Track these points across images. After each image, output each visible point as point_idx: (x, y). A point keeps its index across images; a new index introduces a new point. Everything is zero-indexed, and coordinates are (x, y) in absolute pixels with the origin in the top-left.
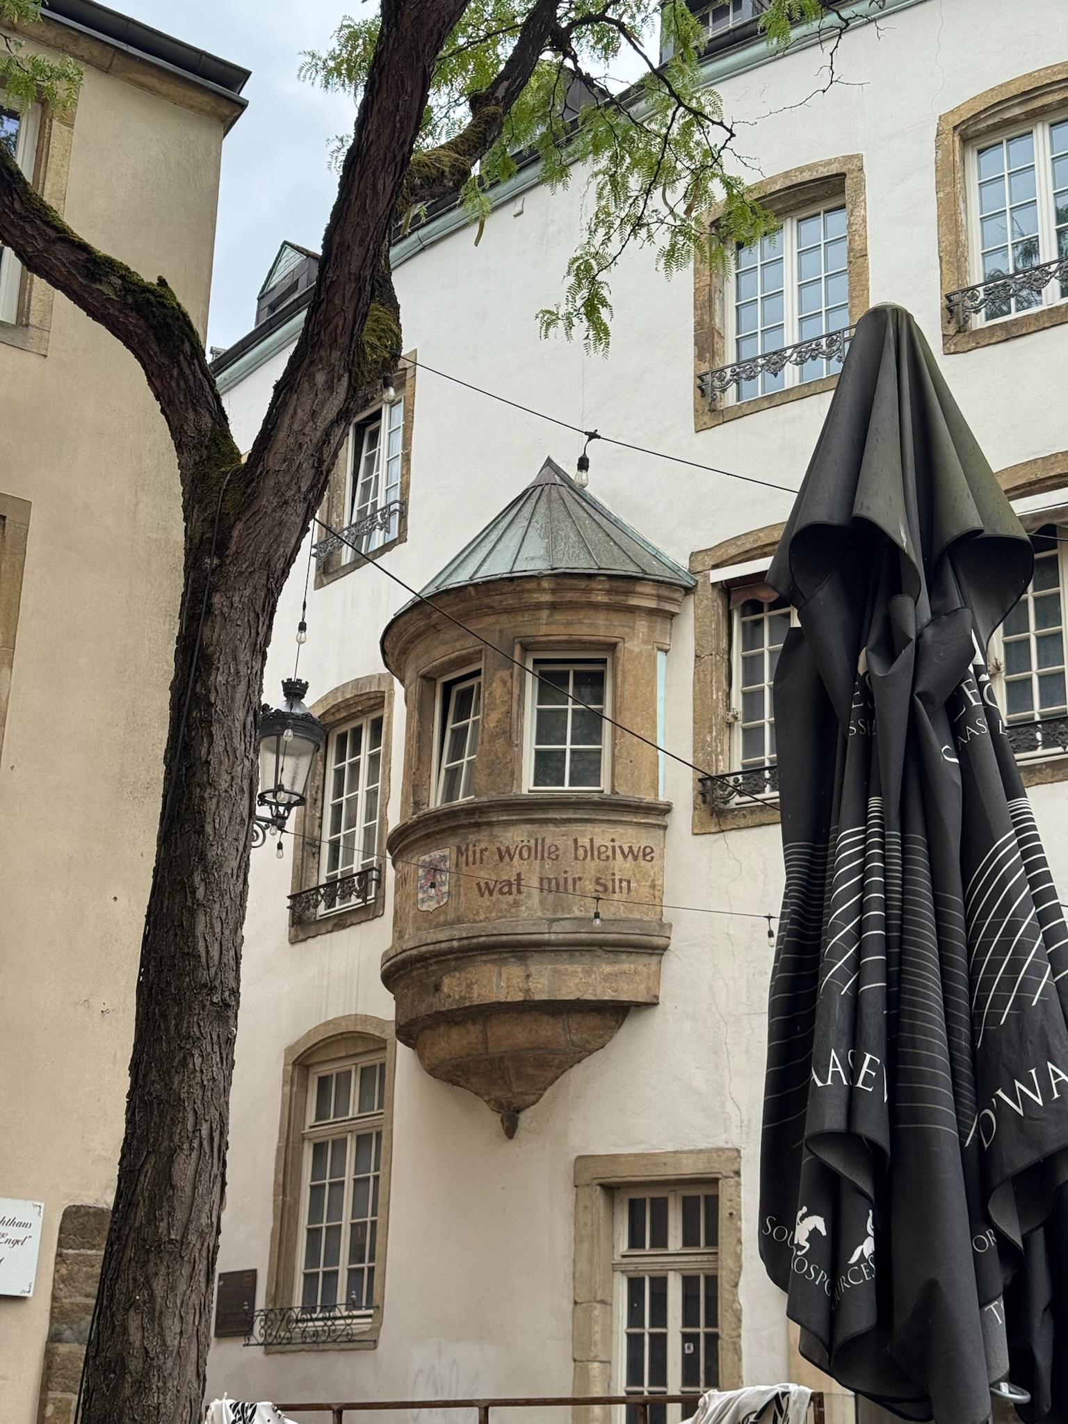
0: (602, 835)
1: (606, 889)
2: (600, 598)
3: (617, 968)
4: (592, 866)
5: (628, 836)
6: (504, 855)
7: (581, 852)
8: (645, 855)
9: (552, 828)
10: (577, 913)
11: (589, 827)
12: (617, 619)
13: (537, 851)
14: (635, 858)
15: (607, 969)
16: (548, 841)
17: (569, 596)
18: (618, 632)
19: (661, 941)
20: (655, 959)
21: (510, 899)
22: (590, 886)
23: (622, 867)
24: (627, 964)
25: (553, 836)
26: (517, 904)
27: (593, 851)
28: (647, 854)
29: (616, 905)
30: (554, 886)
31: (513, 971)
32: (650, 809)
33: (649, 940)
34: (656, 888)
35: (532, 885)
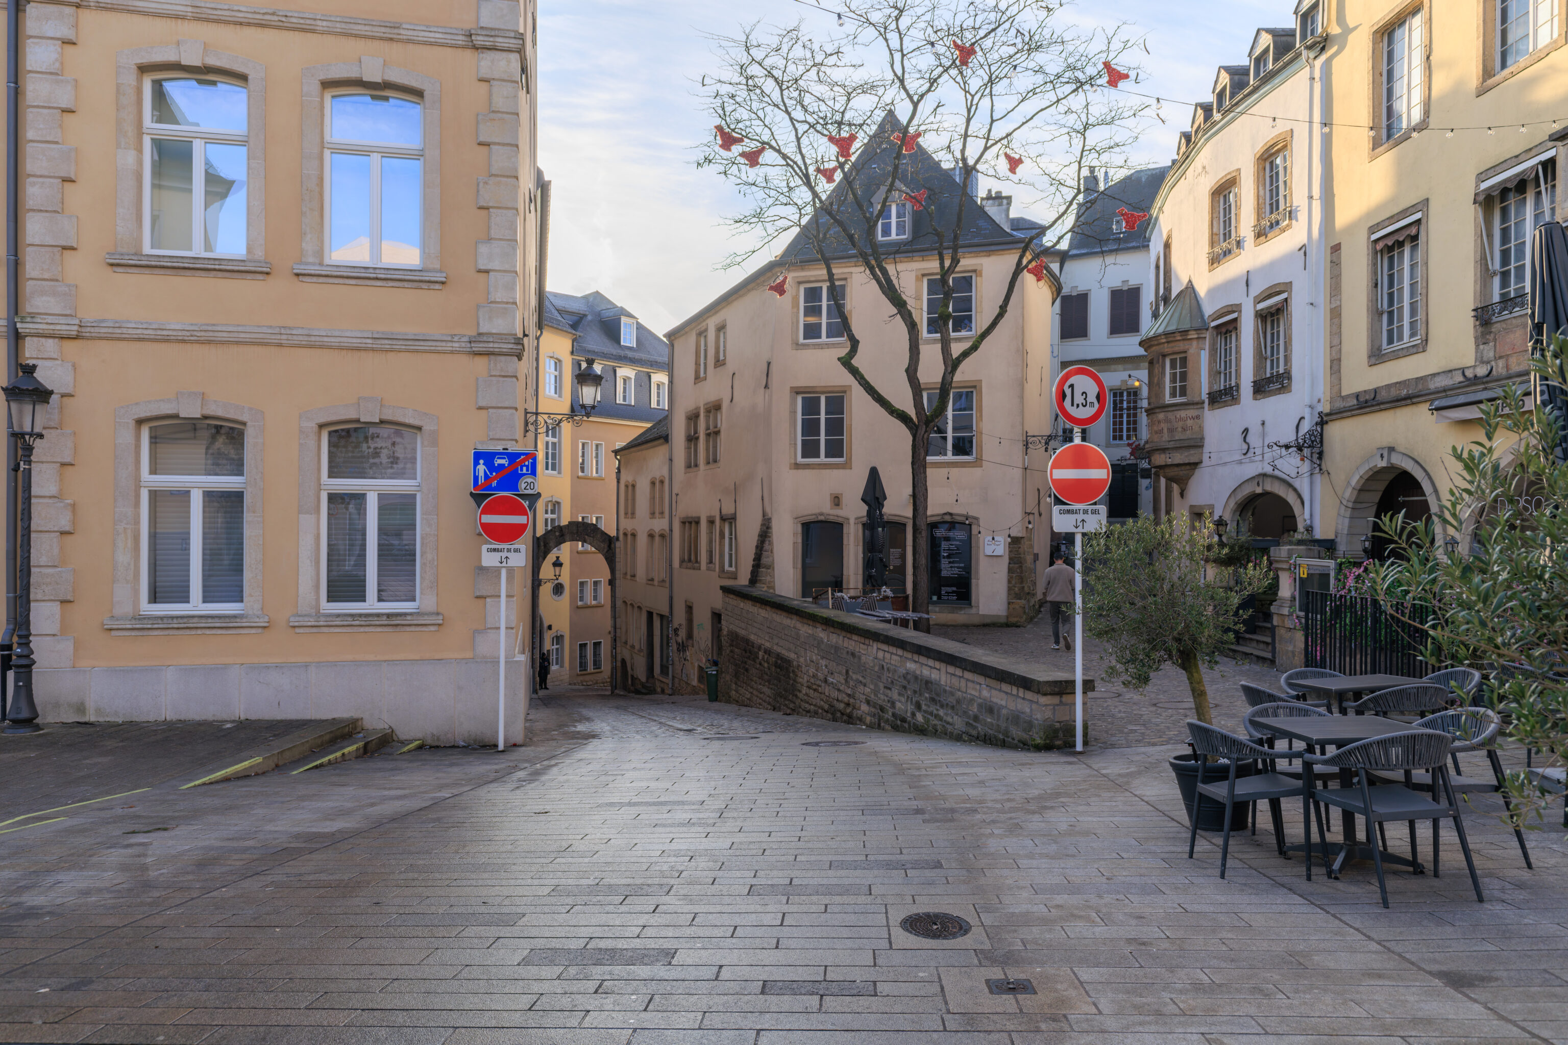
0: (1183, 414)
2: (1179, 338)
3: (1189, 453)
4: (1181, 424)
5: (1192, 412)
6: (1159, 422)
7: (1177, 419)
8: (1196, 418)
9: (1170, 413)
10: (1176, 438)
11: (1179, 412)
12: (1186, 343)
13: (1167, 420)
14: (1191, 420)
15: (1186, 454)
16: (1169, 417)
17: (1171, 339)
18: (1187, 347)
19: (1202, 444)
20: (1201, 449)
21: (1161, 435)
22: (1180, 429)
23: (1190, 422)
24: (1192, 451)
25: (1170, 415)
26: (1162, 437)
27: (1181, 419)
28: (1198, 417)
29: (1188, 434)
30: (1171, 431)
31: (1163, 456)
32: (1197, 404)
33: (1197, 444)
34: (1201, 428)
35: (1165, 431)
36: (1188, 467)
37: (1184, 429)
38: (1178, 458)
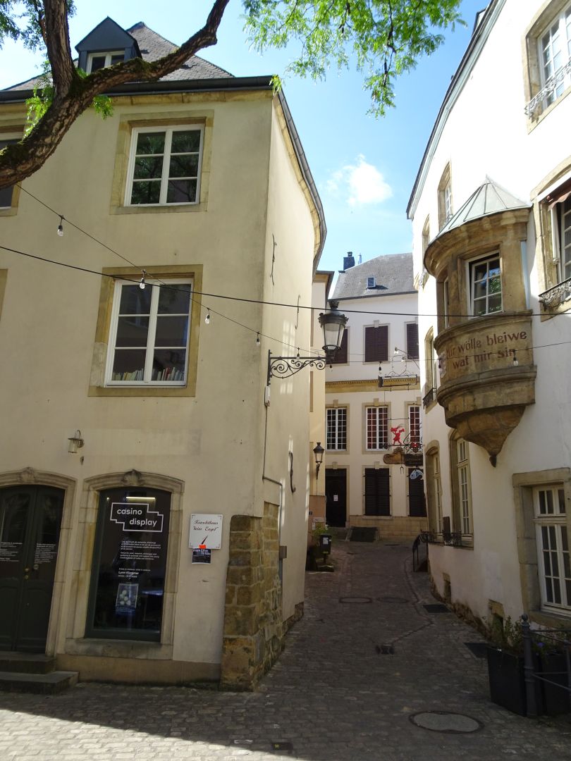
0: (498, 331)
1: (503, 355)
2: (487, 227)
3: (512, 390)
4: (496, 347)
5: (512, 328)
6: (461, 349)
7: (490, 341)
8: (521, 336)
9: (477, 333)
10: (491, 368)
11: (493, 329)
12: (498, 234)
13: (473, 344)
14: (517, 339)
15: (508, 391)
16: (476, 340)
18: (499, 239)
19: (532, 375)
20: (531, 383)
21: (464, 367)
22: (495, 356)
23: (511, 344)
24: (517, 387)
25: (479, 337)
26: (467, 369)
27: (496, 340)
28: (523, 335)
29: (510, 361)
30: (481, 358)
31: (469, 398)
32: (521, 315)
33: (527, 375)
34: (529, 350)
35: (472, 360)
36: (509, 413)
37: (502, 354)
38: (496, 398)
